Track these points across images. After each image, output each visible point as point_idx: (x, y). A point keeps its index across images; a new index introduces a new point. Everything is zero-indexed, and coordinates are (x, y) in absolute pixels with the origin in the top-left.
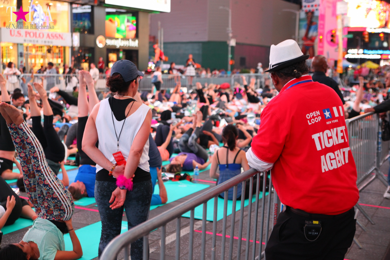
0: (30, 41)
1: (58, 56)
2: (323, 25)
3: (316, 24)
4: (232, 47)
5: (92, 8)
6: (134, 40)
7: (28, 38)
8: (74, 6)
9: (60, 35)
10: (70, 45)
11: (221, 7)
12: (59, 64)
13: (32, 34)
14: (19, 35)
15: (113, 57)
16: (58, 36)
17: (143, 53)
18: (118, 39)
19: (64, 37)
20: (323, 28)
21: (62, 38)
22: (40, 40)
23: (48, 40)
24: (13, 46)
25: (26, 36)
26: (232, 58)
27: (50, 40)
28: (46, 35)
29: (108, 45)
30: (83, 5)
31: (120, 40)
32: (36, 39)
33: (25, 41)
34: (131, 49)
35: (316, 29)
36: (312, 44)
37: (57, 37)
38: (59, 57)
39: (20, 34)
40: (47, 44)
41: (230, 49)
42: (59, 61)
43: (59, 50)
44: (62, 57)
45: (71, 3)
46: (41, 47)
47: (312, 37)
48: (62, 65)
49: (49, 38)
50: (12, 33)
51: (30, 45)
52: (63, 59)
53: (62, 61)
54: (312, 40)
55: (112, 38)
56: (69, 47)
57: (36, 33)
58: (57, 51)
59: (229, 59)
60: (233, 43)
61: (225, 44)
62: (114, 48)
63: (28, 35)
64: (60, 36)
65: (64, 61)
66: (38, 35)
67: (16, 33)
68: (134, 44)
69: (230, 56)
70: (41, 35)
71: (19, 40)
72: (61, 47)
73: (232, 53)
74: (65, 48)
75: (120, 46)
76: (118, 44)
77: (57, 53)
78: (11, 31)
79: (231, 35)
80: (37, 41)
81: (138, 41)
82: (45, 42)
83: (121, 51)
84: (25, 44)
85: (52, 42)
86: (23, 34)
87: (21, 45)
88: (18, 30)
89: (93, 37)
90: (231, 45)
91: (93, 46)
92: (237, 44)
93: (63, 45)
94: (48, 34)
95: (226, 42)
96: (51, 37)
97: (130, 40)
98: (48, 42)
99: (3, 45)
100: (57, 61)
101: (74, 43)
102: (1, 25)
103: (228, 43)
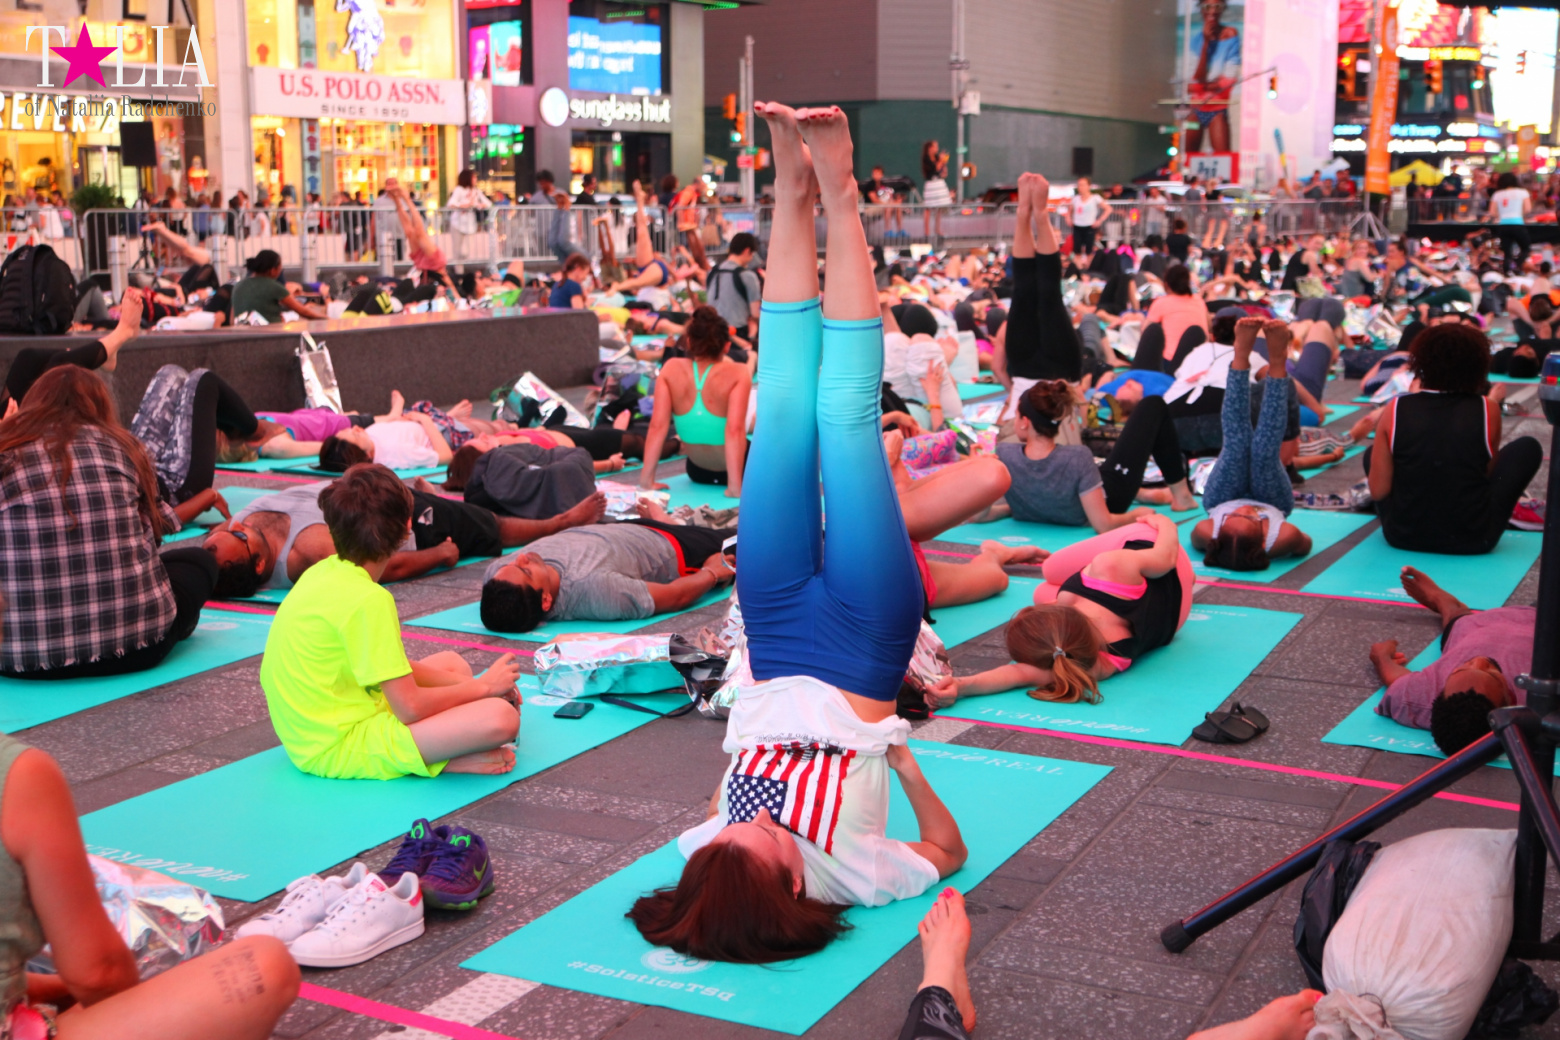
0: (340, 110)
1: (422, 156)
2: (1259, 38)
3: (1236, 34)
4: (967, 117)
6: (656, 102)
7: (335, 100)
9: (429, 88)
10: (461, 121)
12: (426, 186)
13: (345, 88)
14: (307, 90)
15: (583, 159)
16: (423, 90)
17: (688, 140)
18: (608, 99)
19: (441, 98)
20: (1259, 49)
21: (436, 98)
22: (366, 103)
23: (393, 104)
24: (284, 127)
25: (328, 94)
27: (400, 106)
28: (386, 90)
29: (575, 116)
31: (613, 100)
32: (358, 103)
33: (325, 108)
34: (646, 129)
35: (1236, 52)
36: (1222, 102)
37: (418, 94)
38: (425, 163)
39: (309, 87)
40: (391, 118)
41: (961, 124)
42: (425, 174)
43: (425, 138)
44: (433, 163)
46: (362, 129)
47: (1219, 79)
48: (434, 186)
49: (397, 97)
50: (288, 87)
51: (338, 122)
52: (437, 168)
53: (433, 174)
54: (1223, 90)
55: (586, 96)
56: (457, 127)
57: (357, 82)
58: (417, 140)
60: (972, 105)
61: (947, 110)
62: (595, 127)
63: (333, 91)
64: (432, 93)
65: (440, 175)
66: (362, 91)
67: (299, 86)
68: (657, 114)
69: (961, 151)
70: (374, 90)
71: (308, 108)
72: (432, 127)
73: (966, 143)
74: (442, 129)
75: (614, 121)
76: (610, 113)
77: (417, 148)
78: (282, 77)
80: (361, 109)
81: (670, 103)
82: (385, 112)
83: (617, 137)
84: (324, 121)
85: (405, 113)
86: (319, 86)
87: (312, 122)
88: (305, 72)
89: (529, 91)
90: (965, 111)
91: (530, 122)
92: (984, 107)
93: (439, 121)
94: (394, 86)
95: (950, 102)
96: (402, 94)
97: (646, 101)
98: (395, 112)
99: (259, 123)
100: (417, 174)
101: (473, 114)
102: (253, 59)
103: (956, 104)
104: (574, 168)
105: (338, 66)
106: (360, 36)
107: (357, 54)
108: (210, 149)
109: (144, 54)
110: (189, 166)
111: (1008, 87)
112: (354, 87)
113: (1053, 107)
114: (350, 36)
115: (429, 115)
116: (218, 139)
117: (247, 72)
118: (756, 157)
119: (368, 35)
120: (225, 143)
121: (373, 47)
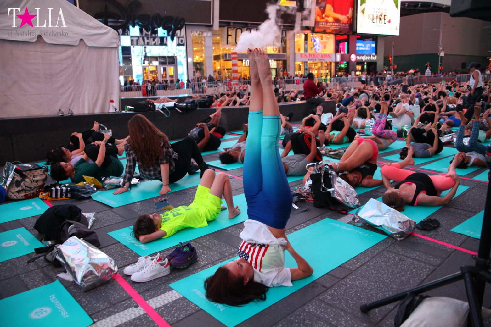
0: (312, 60)
1: (327, 68)
4: (442, 57)
5: (348, 36)
6: (374, 56)
7: (311, 58)
8: (337, 36)
9: (329, 55)
10: (335, 61)
11: (434, 30)
12: (328, 73)
13: (313, 56)
14: (306, 56)
15: (359, 67)
17: (380, 64)
18: (364, 56)
21: (330, 57)
22: (317, 59)
24: (301, 63)
25: (309, 57)
26: (441, 65)
28: (320, 56)
29: (357, 59)
30: (342, 35)
31: (365, 56)
32: (315, 58)
33: (309, 60)
34: (372, 61)
37: (326, 56)
38: (328, 69)
40: (321, 61)
41: (440, 58)
42: (327, 71)
43: (327, 64)
45: (336, 35)
46: (316, 63)
48: (329, 74)
49: (323, 57)
50: (302, 56)
51: (311, 62)
53: (329, 71)
55: (360, 55)
59: (439, 66)
60: (442, 54)
61: (437, 55)
62: (361, 61)
63: (310, 56)
64: (329, 56)
65: (330, 72)
66: (316, 56)
67: (304, 56)
68: (374, 58)
69: (440, 64)
70: (318, 56)
71: (306, 60)
72: (329, 62)
73: (441, 62)
74: (331, 63)
75: (365, 60)
76: (364, 58)
77: (326, 66)
78: (301, 54)
79: (441, 49)
80: (316, 60)
81: (377, 56)
82: (320, 60)
83: (366, 63)
84: (309, 62)
85: (324, 60)
86: (308, 56)
87: (306, 62)
88: (306, 53)
89: (348, 55)
90: (441, 56)
91: (348, 61)
92: (445, 55)
93: (331, 61)
94: (322, 55)
95: (438, 54)
96: (323, 56)
97: (372, 56)
98: (322, 60)
99: (296, 63)
100: (326, 71)
101: (337, 59)
102: (296, 51)
103: (439, 54)
104: (357, 69)
105: (312, 52)
106: (316, 46)
107: (315, 49)
108: (288, 68)
109: (277, 52)
110: (284, 71)
111: (452, 50)
112: (314, 55)
113: (462, 54)
114: (314, 46)
115: (328, 60)
116: (289, 66)
117: (295, 53)
118: (394, 66)
119: (317, 46)
120: (290, 67)
121: (318, 48)
